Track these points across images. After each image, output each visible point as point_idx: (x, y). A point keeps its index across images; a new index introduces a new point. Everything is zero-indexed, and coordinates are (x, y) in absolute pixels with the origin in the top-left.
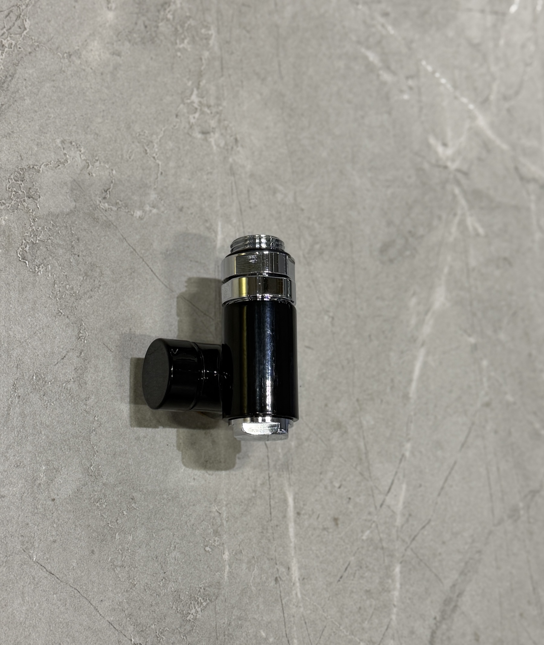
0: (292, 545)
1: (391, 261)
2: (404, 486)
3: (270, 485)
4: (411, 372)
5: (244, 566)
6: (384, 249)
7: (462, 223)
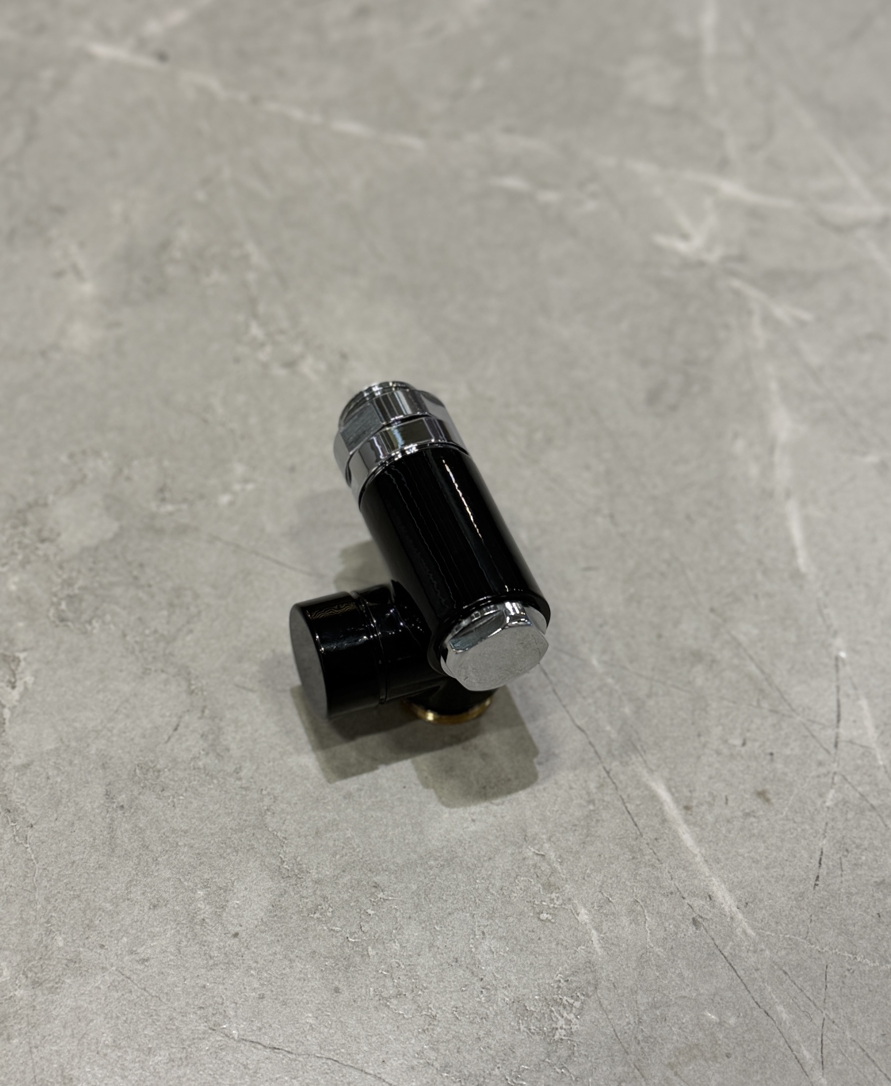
0: (698, 859)
1: (674, 408)
2: (864, 703)
3: (614, 783)
4: (788, 538)
5: (625, 921)
6: (653, 397)
7: (768, 320)
